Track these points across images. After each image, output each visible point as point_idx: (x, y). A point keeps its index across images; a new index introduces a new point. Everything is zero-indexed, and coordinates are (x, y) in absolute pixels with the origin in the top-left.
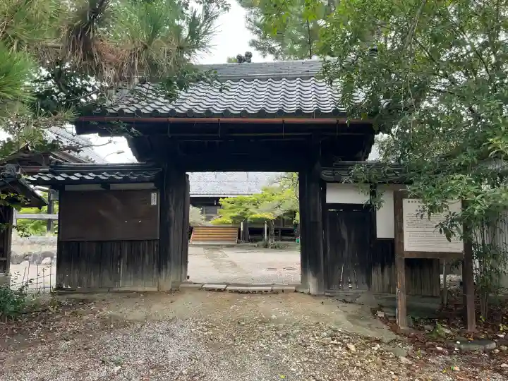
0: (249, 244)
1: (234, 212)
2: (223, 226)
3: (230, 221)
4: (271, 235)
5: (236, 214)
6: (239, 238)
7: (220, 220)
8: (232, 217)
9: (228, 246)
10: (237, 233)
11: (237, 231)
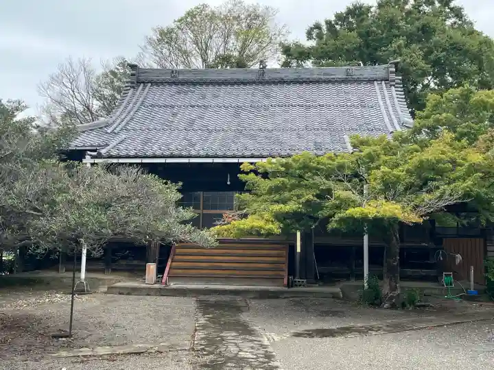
0: (316, 289)
1: (284, 202)
2: (253, 240)
3: (276, 228)
4: (391, 270)
5: (291, 207)
6: (291, 272)
7: (247, 224)
8: (279, 217)
9: (263, 295)
10: (285, 260)
11: (285, 253)
